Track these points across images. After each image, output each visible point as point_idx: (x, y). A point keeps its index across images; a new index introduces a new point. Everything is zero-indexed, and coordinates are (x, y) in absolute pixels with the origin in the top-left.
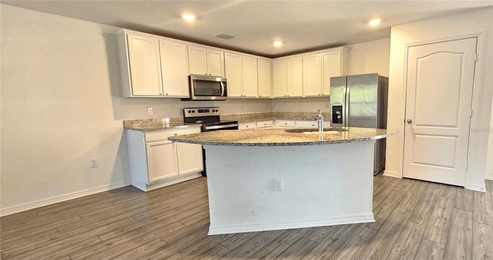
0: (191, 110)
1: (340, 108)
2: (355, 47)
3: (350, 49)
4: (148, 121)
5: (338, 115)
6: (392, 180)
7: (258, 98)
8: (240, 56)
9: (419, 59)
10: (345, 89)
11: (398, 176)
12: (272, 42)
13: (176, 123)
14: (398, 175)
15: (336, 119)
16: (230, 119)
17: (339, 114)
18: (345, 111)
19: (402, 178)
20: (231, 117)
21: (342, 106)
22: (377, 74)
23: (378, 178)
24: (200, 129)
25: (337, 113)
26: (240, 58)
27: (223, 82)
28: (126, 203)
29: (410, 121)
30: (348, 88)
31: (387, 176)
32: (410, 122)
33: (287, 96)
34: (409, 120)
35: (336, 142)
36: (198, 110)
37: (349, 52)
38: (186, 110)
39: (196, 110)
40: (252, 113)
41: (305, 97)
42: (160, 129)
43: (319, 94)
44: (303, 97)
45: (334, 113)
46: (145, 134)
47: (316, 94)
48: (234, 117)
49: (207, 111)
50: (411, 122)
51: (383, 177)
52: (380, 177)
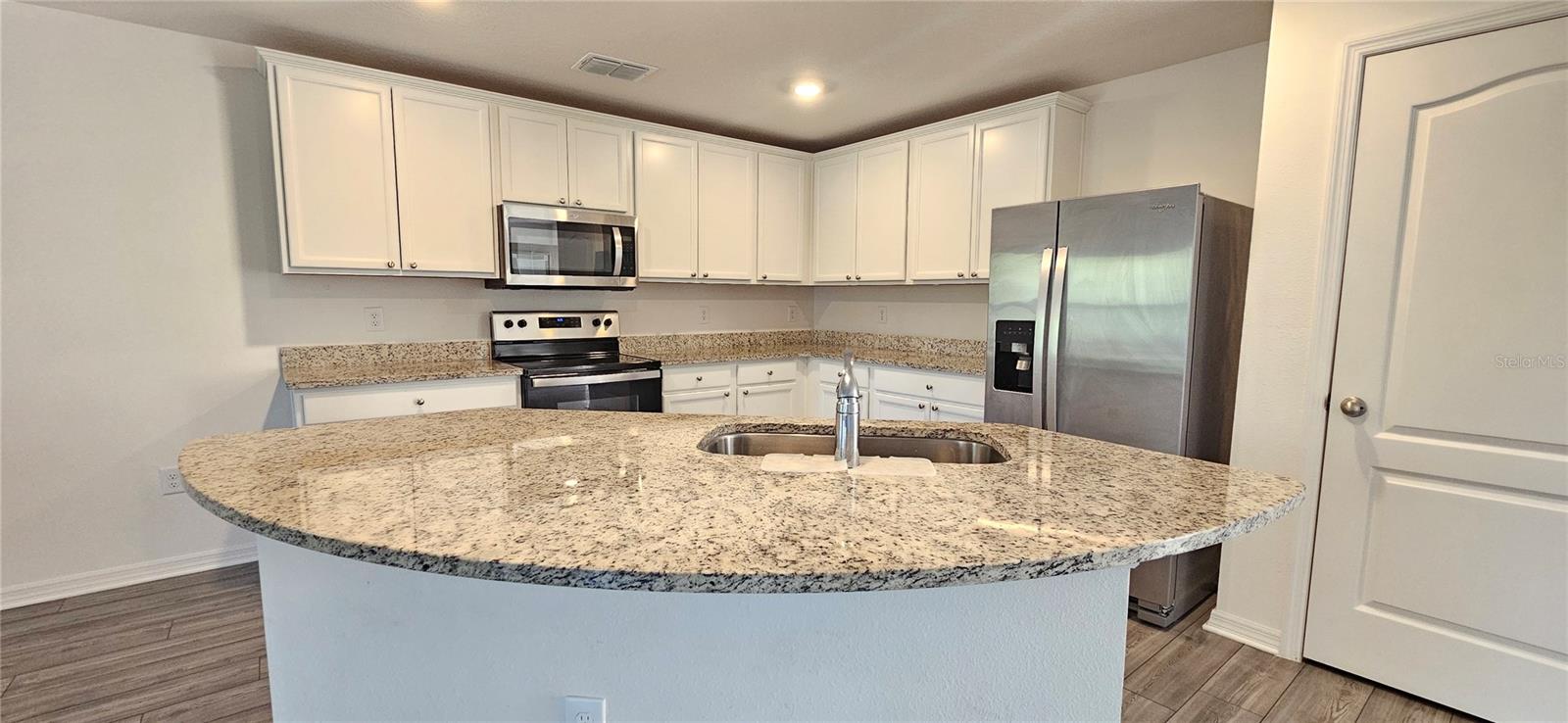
0: (515, 319)
1: (1023, 331)
2: (1111, 92)
3: (1090, 102)
4: (364, 351)
5: (1017, 356)
6: (1247, 668)
7: (756, 283)
8: (692, 143)
9: (1422, 113)
10: (1048, 254)
11: (1278, 647)
12: (784, 86)
13: (464, 360)
14: (1280, 642)
15: (1009, 375)
16: (659, 349)
17: (1023, 355)
18: (1046, 344)
19: (1299, 661)
20: (663, 344)
21: (1034, 322)
22: (1196, 187)
23: (1180, 642)
24: (514, 386)
25: (1016, 348)
26: (693, 151)
27: (621, 228)
28: (200, 637)
29: (1357, 409)
30: (1062, 252)
31: (1224, 638)
32: (1356, 412)
33: (853, 279)
34: (1349, 404)
35: (836, 584)
36: (540, 319)
37: (1084, 112)
38: (496, 317)
39: (533, 320)
40: (739, 332)
41: (912, 283)
42: (360, 383)
43: (961, 271)
44: (907, 283)
45: (1001, 349)
46: (302, 397)
47: (948, 273)
48: (673, 345)
49: (574, 323)
50: (1363, 410)
51: (1203, 638)
52: (1188, 638)
